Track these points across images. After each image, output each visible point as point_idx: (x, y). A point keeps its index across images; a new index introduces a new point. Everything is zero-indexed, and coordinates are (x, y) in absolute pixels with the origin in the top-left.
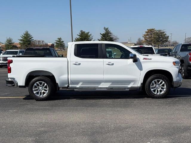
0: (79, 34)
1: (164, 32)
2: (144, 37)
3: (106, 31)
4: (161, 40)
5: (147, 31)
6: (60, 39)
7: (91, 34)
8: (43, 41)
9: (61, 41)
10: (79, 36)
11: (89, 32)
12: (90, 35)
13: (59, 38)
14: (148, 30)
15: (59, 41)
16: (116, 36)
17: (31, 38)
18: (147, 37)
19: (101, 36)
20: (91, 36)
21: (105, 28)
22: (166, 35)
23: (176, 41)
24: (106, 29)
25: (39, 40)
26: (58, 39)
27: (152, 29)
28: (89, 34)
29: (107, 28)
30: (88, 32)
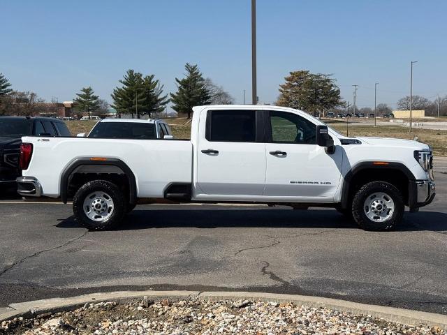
0: (124, 80)
1: (328, 80)
2: (281, 91)
3: (191, 72)
4: (321, 101)
5: (290, 75)
6: (88, 91)
7: (157, 81)
8: (33, 95)
9: (91, 96)
10: (124, 83)
11: (153, 76)
12: (156, 83)
13: (86, 88)
14: (291, 73)
15: (87, 97)
16: (219, 86)
17: (4, 87)
18: (289, 90)
19: (179, 85)
20: (157, 86)
21: (187, 66)
22: (333, 88)
23: (385, 105)
24: (192, 70)
25: (22, 91)
26: (84, 90)
27: (302, 72)
28: (154, 80)
29: (195, 67)
30: (150, 75)
